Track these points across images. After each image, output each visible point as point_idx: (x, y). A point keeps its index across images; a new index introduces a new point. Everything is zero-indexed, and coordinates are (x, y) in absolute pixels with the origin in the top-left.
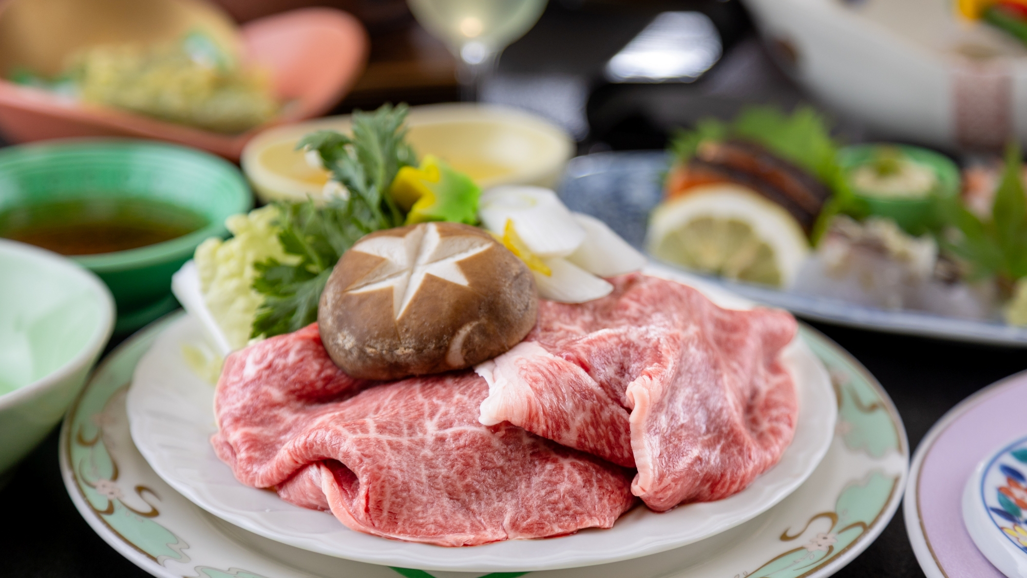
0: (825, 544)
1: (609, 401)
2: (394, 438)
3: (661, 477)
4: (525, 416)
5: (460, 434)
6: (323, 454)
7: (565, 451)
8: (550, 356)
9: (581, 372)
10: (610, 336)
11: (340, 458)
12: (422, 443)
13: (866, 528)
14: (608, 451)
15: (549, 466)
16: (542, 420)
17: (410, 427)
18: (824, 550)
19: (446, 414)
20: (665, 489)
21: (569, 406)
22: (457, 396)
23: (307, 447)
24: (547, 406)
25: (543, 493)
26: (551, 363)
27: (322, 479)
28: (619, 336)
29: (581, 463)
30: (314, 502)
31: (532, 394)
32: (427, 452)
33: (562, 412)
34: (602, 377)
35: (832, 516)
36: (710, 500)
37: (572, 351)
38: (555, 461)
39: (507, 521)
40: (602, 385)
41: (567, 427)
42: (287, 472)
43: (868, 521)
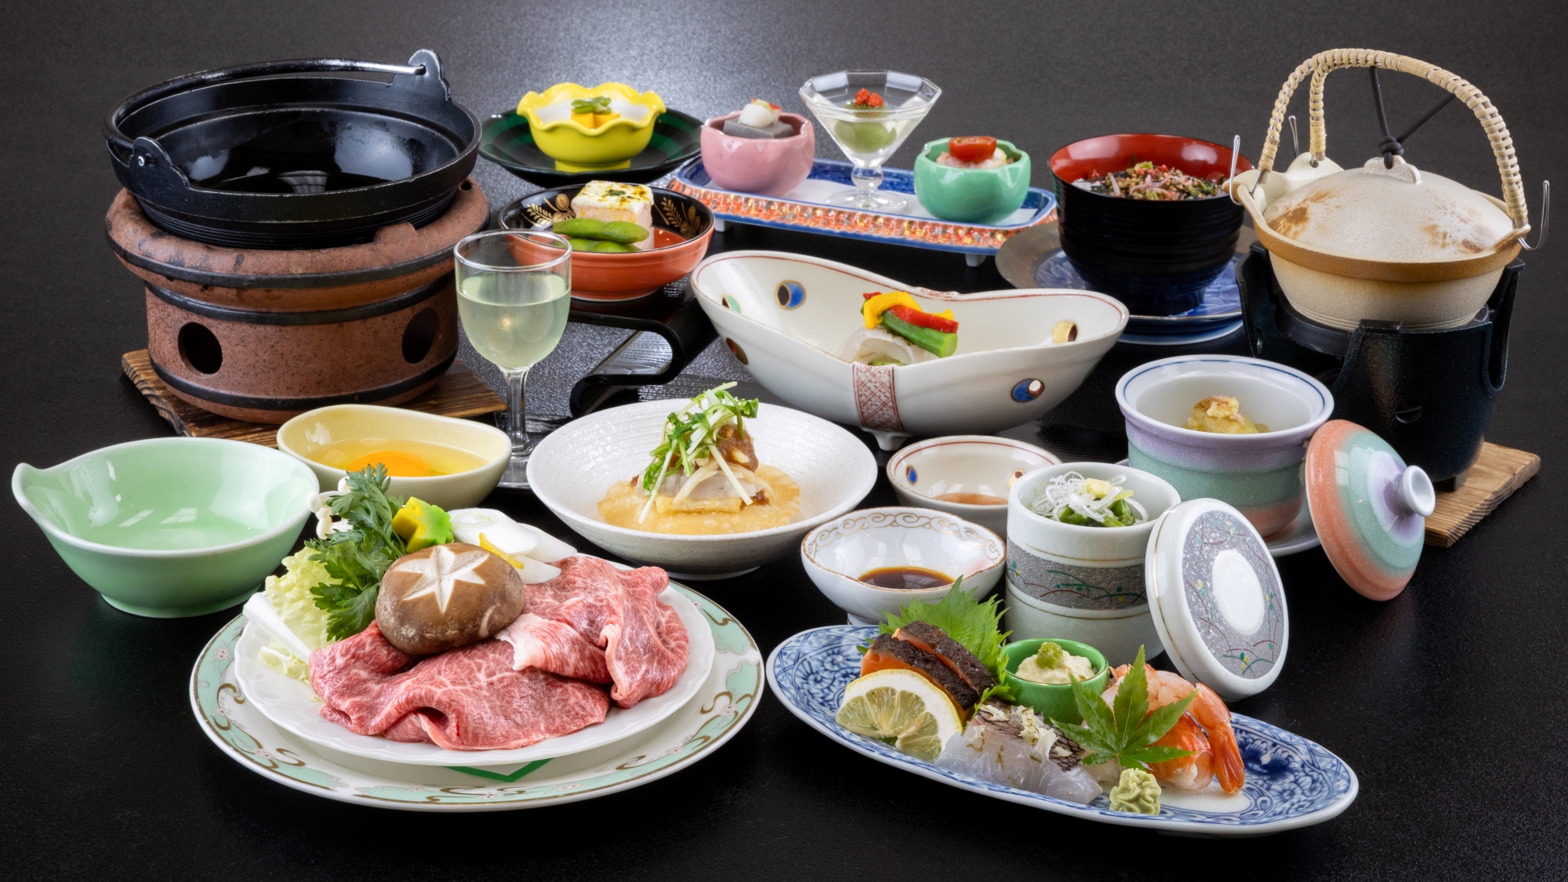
0: (732, 711)
1: (587, 643)
2: (464, 688)
3: (631, 685)
4: (544, 660)
5: (503, 678)
6: (421, 705)
7: (565, 679)
8: (546, 620)
9: (569, 628)
10: (578, 602)
11: (433, 705)
12: (480, 688)
13: (753, 697)
14: (592, 676)
15: (559, 690)
16: (553, 662)
17: (469, 680)
18: (732, 715)
19: (488, 668)
20: (632, 693)
21: (566, 650)
22: (491, 656)
23: (409, 701)
24: (555, 651)
25: (559, 707)
26: (550, 625)
27: (424, 723)
28: (582, 601)
29: (577, 685)
30: (414, 737)
31: (545, 646)
32: (485, 693)
33: (563, 654)
34: (582, 630)
35: (728, 694)
36: (657, 696)
37: (560, 615)
38: (561, 686)
39: (542, 728)
40: (581, 634)
41: (567, 664)
42: (393, 721)
43: (752, 692)
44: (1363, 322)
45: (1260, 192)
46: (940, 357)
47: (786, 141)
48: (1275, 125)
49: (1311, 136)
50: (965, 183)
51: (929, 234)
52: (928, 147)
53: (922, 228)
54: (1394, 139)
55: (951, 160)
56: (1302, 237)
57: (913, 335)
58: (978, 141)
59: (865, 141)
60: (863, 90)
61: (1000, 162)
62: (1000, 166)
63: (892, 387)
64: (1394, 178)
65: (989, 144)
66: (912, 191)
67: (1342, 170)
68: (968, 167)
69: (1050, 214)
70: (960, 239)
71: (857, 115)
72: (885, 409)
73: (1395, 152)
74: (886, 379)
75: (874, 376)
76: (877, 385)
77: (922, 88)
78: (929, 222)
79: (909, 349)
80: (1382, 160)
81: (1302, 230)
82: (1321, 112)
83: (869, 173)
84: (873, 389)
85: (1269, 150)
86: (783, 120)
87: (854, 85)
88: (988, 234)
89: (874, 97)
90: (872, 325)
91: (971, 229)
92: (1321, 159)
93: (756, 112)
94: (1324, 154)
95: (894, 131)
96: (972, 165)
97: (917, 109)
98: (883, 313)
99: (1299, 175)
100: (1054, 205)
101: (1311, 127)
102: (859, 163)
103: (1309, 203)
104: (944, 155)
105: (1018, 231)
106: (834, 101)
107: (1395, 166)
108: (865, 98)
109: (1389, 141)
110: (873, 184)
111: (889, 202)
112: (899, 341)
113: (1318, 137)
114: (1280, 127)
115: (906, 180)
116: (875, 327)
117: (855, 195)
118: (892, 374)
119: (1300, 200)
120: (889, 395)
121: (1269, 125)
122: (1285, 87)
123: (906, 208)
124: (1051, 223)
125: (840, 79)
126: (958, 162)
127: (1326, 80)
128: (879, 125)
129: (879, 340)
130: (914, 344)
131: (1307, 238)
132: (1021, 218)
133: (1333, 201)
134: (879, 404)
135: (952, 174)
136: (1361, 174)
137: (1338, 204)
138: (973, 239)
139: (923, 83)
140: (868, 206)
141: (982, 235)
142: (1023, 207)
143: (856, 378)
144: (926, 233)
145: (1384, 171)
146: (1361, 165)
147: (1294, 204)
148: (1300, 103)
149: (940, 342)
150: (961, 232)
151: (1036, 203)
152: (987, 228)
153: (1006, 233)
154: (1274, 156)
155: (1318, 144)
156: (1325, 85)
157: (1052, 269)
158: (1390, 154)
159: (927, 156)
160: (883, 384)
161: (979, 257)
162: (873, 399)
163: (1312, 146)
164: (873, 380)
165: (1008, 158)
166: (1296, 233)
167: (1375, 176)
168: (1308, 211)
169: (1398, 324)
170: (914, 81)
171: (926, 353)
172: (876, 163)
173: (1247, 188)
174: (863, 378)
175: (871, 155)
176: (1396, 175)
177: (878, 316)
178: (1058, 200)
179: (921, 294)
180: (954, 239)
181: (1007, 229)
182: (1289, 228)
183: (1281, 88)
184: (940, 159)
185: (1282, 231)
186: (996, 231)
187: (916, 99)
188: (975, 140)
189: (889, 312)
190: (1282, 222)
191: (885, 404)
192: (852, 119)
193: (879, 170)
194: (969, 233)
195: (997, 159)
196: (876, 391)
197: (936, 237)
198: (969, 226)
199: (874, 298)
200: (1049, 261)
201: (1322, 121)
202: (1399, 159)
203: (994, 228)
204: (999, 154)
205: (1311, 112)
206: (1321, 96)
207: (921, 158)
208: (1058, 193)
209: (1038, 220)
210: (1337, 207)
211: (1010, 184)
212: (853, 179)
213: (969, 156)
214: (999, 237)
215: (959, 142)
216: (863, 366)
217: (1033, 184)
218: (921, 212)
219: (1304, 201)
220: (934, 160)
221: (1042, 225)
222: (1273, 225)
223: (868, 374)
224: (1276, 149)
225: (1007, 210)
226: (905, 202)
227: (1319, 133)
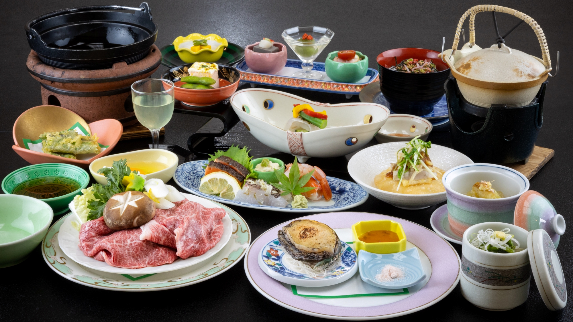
0: (223, 265)
1: (171, 233)
2: (120, 244)
3: (183, 251)
4: (150, 238)
5: (135, 243)
6: (103, 248)
7: (161, 246)
8: (157, 223)
9: (164, 227)
10: (172, 218)
11: (107, 249)
12: (127, 245)
13: (234, 261)
14: (171, 245)
15: (157, 250)
16: (154, 239)
17: (124, 241)
18: (222, 267)
19: (132, 238)
20: (184, 254)
21: (161, 235)
22: (135, 234)
23: (100, 247)
24: (156, 235)
25: (155, 256)
26: (157, 225)
27: (103, 254)
28: (174, 218)
29: (165, 249)
30: (102, 260)
31: (152, 233)
32: (128, 247)
33: (159, 237)
34: (169, 228)
35: (227, 259)
36: (196, 256)
37: (162, 222)
38: (158, 248)
39: (147, 263)
40: (169, 230)
41: (161, 240)
42: (95, 253)
43: (234, 260)
44: (493, 105)
45: (452, 58)
46: (321, 128)
47: (277, 53)
48: (458, 33)
49: (470, 37)
50: (345, 68)
51: (332, 87)
52: (330, 54)
53: (329, 85)
54: (501, 37)
55: (339, 60)
56: (469, 74)
57: (311, 120)
58: (348, 52)
59: (306, 53)
60: (305, 34)
61: (357, 60)
62: (358, 61)
63: (301, 140)
64: (502, 52)
65: (353, 53)
66: (324, 71)
67: (482, 49)
68: (345, 62)
69: (377, 78)
70: (344, 89)
71: (304, 44)
72: (299, 148)
73: (502, 42)
74: (299, 137)
75: (295, 136)
76: (296, 139)
77: (327, 32)
78: (332, 83)
79: (309, 125)
80: (497, 45)
81: (469, 72)
82: (474, 28)
83: (308, 65)
84: (295, 141)
85: (456, 42)
86: (275, 45)
87: (301, 32)
88: (354, 87)
89: (309, 37)
90: (296, 116)
91: (348, 85)
92: (473, 45)
93: (265, 43)
94: (474, 43)
95: (317, 49)
96: (347, 61)
97: (325, 41)
98: (300, 112)
99: (466, 51)
100: (378, 74)
101: (470, 33)
102: (304, 61)
103: (471, 61)
104: (336, 58)
105: (365, 85)
106: (294, 38)
107: (502, 47)
108: (306, 37)
109: (499, 38)
110: (309, 69)
111: (316, 75)
112: (306, 123)
113: (473, 37)
114: (459, 34)
115: (321, 66)
116: (297, 117)
117: (303, 73)
118: (301, 135)
119: (468, 61)
120: (300, 143)
121: (455, 33)
122: (461, 19)
123: (323, 77)
124: (377, 82)
125: (296, 29)
126: (341, 60)
127: (475, 16)
128: (312, 47)
129: (298, 122)
130: (311, 123)
131: (471, 75)
132: (365, 80)
133: (480, 61)
134: (297, 146)
135: (340, 65)
136: (489, 50)
137: (482, 62)
138: (348, 89)
139: (327, 30)
140: (308, 77)
141: (352, 87)
142: (366, 76)
143: (288, 137)
144: (331, 87)
145: (498, 49)
146: (489, 47)
147: (465, 62)
148: (466, 25)
149: (320, 123)
150: (344, 86)
151: (370, 74)
152: (354, 84)
153: (361, 86)
154: (458, 44)
155: (472, 40)
156: (475, 18)
157: (379, 99)
158: (500, 43)
159: (330, 58)
160: (298, 139)
161: (350, 95)
162: (295, 144)
163: (470, 40)
164: (295, 137)
165: (360, 58)
166: (467, 73)
167: (495, 51)
168: (471, 65)
169: (505, 105)
170: (323, 30)
171: (316, 127)
172: (311, 61)
173: (448, 56)
174: (291, 137)
175: (309, 58)
176: (502, 51)
177: (298, 113)
178: (380, 73)
179: (316, 104)
180: (341, 89)
181: (361, 85)
182: (464, 71)
183: (460, 20)
184: (335, 59)
185: (462, 72)
186: (357, 85)
187: (325, 36)
188: (347, 52)
189: (302, 112)
190: (461, 69)
191: (299, 146)
192: (302, 45)
193: (312, 64)
194: (347, 86)
195: (356, 59)
196: (296, 141)
197: (334, 88)
198: (346, 84)
199: (297, 106)
200: (378, 96)
201: (474, 31)
202: (503, 45)
203: (356, 85)
204: (357, 56)
205: (470, 28)
206: (474, 22)
207: (328, 59)
208: (380, 70)
209: (372, 81)
210: (482, 63)
211: (362, 68)
212: (302, 67)
213: (345, 58)
214: (358, 88)
215: (341, 53)
216: (291, 132)
217: (369, 67)
218: (328, 79)
219: (469, 61)
220: (333, 59)
221: (374, 82)
222: (458, 70)
223: (292, 135)
224: (458, 42)
225: (360, 77)
226: (321, 75)
227: (473, 35)
